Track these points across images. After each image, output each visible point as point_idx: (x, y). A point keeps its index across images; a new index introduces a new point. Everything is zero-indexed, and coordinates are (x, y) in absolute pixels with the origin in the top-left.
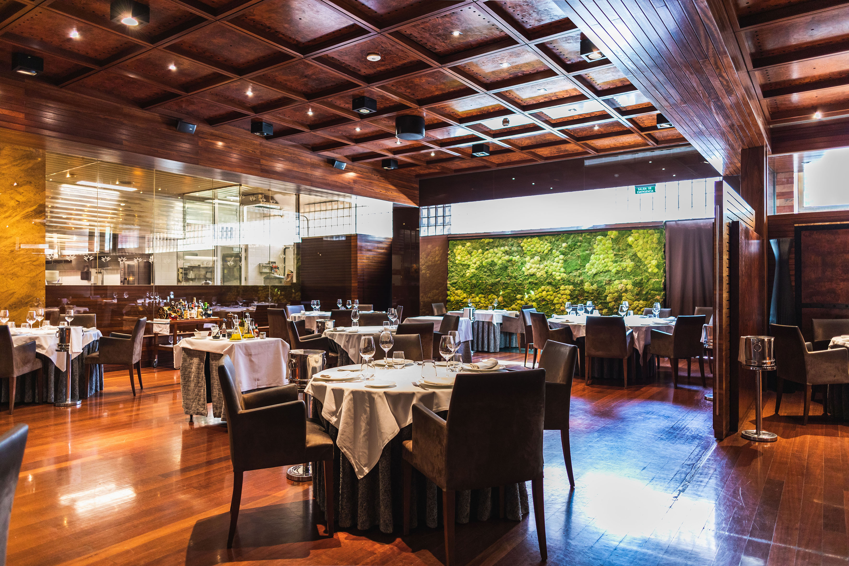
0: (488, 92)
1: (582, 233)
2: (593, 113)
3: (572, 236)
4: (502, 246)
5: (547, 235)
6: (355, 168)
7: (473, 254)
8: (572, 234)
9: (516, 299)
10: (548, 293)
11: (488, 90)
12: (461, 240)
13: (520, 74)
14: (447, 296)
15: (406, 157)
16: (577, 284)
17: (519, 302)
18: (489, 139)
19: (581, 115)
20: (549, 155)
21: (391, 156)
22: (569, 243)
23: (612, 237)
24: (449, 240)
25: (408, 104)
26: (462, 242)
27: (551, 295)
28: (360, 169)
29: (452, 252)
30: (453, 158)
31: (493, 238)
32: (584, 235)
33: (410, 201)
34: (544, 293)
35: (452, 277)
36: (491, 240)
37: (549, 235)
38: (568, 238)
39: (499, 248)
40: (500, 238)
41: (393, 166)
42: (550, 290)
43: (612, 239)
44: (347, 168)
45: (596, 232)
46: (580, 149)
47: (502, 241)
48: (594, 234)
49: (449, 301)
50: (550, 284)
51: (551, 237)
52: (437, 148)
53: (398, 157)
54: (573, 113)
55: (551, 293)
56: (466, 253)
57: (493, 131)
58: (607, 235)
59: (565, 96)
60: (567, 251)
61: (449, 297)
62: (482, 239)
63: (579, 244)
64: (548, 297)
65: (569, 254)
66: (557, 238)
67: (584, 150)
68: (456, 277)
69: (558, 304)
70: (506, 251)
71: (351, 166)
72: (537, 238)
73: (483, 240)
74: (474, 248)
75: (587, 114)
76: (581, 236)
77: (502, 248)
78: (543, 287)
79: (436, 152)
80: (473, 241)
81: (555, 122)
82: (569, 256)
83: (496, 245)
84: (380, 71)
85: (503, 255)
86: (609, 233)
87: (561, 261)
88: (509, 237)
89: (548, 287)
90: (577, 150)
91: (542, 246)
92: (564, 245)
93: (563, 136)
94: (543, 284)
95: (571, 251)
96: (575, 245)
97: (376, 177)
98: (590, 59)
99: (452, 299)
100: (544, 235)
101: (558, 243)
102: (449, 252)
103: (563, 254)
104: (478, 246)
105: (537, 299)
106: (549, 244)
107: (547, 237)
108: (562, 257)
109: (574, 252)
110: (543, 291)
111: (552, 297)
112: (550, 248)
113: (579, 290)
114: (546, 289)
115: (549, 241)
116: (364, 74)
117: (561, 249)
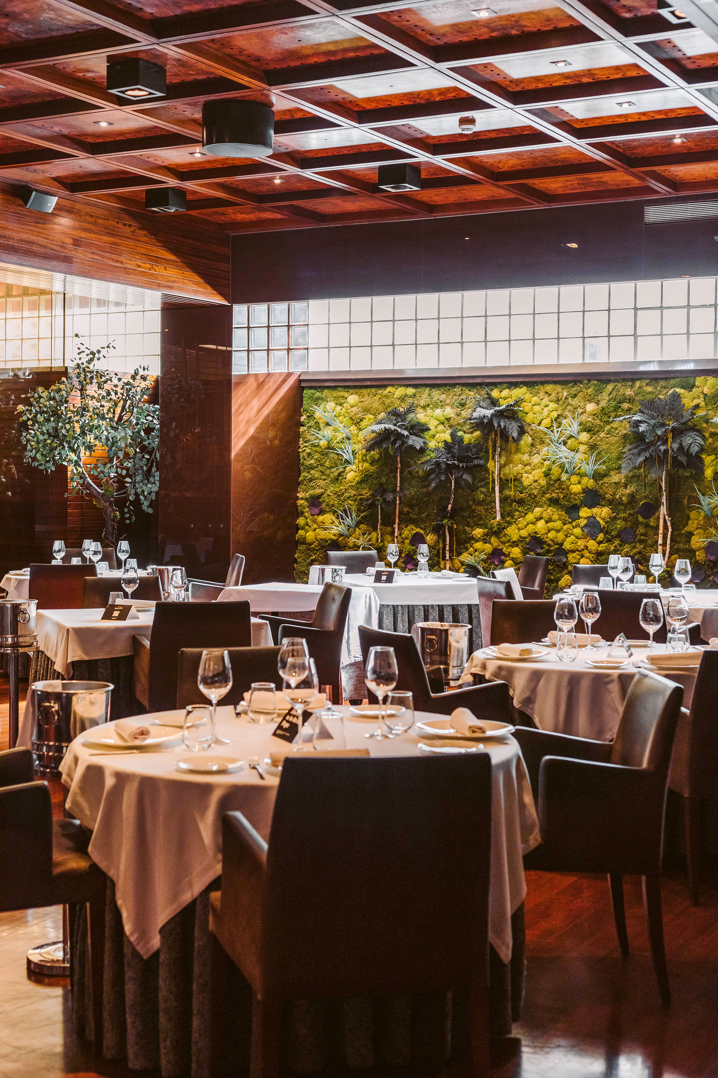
0: (438, 66)
1: (633, 380)
2: (672, 110)
3: (610, 387)
4: (436, 406)
5: (548, 382)
6: (78, 206)
7: (363, 424)
8: (608, 382)
9: (473, 538)
10: (550, 525)
11: (437, 61)
12: (335, 388)
13: (514, 32)
14: (297, 528)
15: (208, 186)
16: (620, 503)
17: (478, 545)
18: (422, 157)
19: (644, 114)
20: (561, 191)
21: (172, 182)
22: (603, 404)
23: (706, 390)
24: (303, 389)
25: (244, 80)
26: (335, 393)
27: (558, 531)
28: (88, 209)
29: (310, 417)
30: (327, 191)
31: (415, 386)
32: (638, 384)
33: (209, 289)
34: (541, 524)
35: (311, 480)
36: (411, 391)
37: (555, 383)
38: (599, 391)
39: (429, 411)
40: (432, 386)
41: (173, 205)
42: (555, 517)
43: (705, 395)
44: (58, 208)
45: (666, 379)
46: (636, 182)
47: (437, 394)
48: (663, 383)
49: (303, 541)
50: (554, 502)
51: (559, 388)
52: (292, 170)
53: (190, 185)
54: (626, 110)
55: (558, 524)
56: (346, 420)
57: (434, 138)
58: (693, 386)
59: (612, 77)
60: (598, 422)
61: (301, 532)
62: (386, 386)
63: (626, 406)
64: (551, 535)
65: (601, 429)
66: (574, 390)
67: (643, 184)
68: (322, 483)
69: (573, 551)
70: (448, 419)
71: (66, 203)
72: (524, 389)
73: (389, 389)
74: (367, 411)
75: (659, 112)
76: (632, 387)
77: (438, 412)
78: (538, 510)
79: (287, 179)
80: (364, 391)
81: (583, 125)
82: (602, 435)
83: (422, 403)
84: (191, 13)
85: (441, 427)
86: (699, 381)
87: (583, 448)
88: (454, 385)
89: (550, 510)
90: (628, 182)
91: (537, 408)
92: (591, 407)
93: (599, 156)
94: (537, 505)
95: (608, 423)
96: (617, 408)
97: (127, 231)
98: (679, 18)
99: (310, 536)
100: (543, 383)
101: (575, 402)
102: (302, 419)
103: (589, 430)
104: (376, 405)
105: (522, 539)
106: (553, 405)
107: (549, 388)
108: (584, 437)
109: (614, 425)
110: (538, 519)
111: (561, 536)
112: (555, 414)
113: (625, 519)
114: (545, 515)
115: (553, 397)
116: (149, 17)
117: (584, 418)
